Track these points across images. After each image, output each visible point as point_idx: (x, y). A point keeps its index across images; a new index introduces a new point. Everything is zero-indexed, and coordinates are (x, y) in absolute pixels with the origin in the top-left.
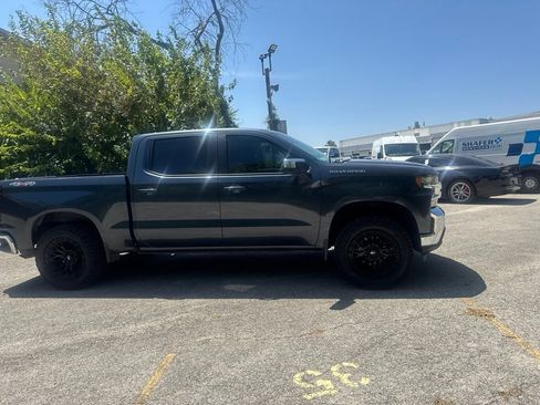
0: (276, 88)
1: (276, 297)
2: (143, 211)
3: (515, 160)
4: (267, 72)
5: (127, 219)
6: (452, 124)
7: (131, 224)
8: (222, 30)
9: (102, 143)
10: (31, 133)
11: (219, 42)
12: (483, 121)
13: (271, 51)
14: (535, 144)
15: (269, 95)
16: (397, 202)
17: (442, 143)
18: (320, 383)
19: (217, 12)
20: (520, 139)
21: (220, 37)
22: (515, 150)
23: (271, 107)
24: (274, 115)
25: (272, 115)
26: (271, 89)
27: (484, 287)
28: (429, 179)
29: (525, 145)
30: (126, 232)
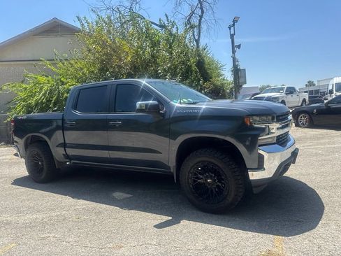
0: (239, 47)
4: (232, 36)
5: (63, 142)
8: (203, 12)
11: (200, 21)
13: (235, 21)
15: (234, 52)
21: (201, 17)
23: (234, 60)
24: (237, 66)
25: (235, 66)
26: (235, 47)
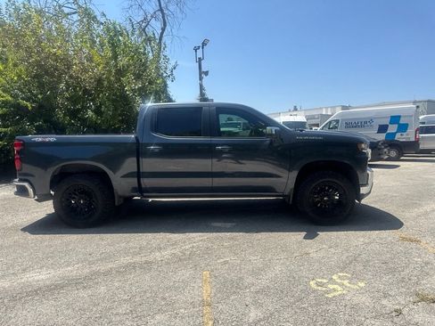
0: (206, 73)
1: (258, 231)
2: (149, 164)
3: (382, 137)
4: (199, 60)
5: (136, 170)
6: (321, 108)
7: (139, 175)
8: (165, 24)
9: (68, 110)
10: (10, 98)
11: (162, 34)
12: (344, 108)
13: (204, 44)
14: (397, 126)
15: (201, 79)
16: (346, 162)
17: (330, 122)
18: (331, 287)
19: (161, 10)
20: (386, 122)
21: (163, 30)
22: (382, 129)
23: (201, 86)
24: (204, 94)
25: (202, 94)
26: (202, 74)
27: (402, 224)
28: (363, 146)
29: (390, 126)
30: (135, 180)
